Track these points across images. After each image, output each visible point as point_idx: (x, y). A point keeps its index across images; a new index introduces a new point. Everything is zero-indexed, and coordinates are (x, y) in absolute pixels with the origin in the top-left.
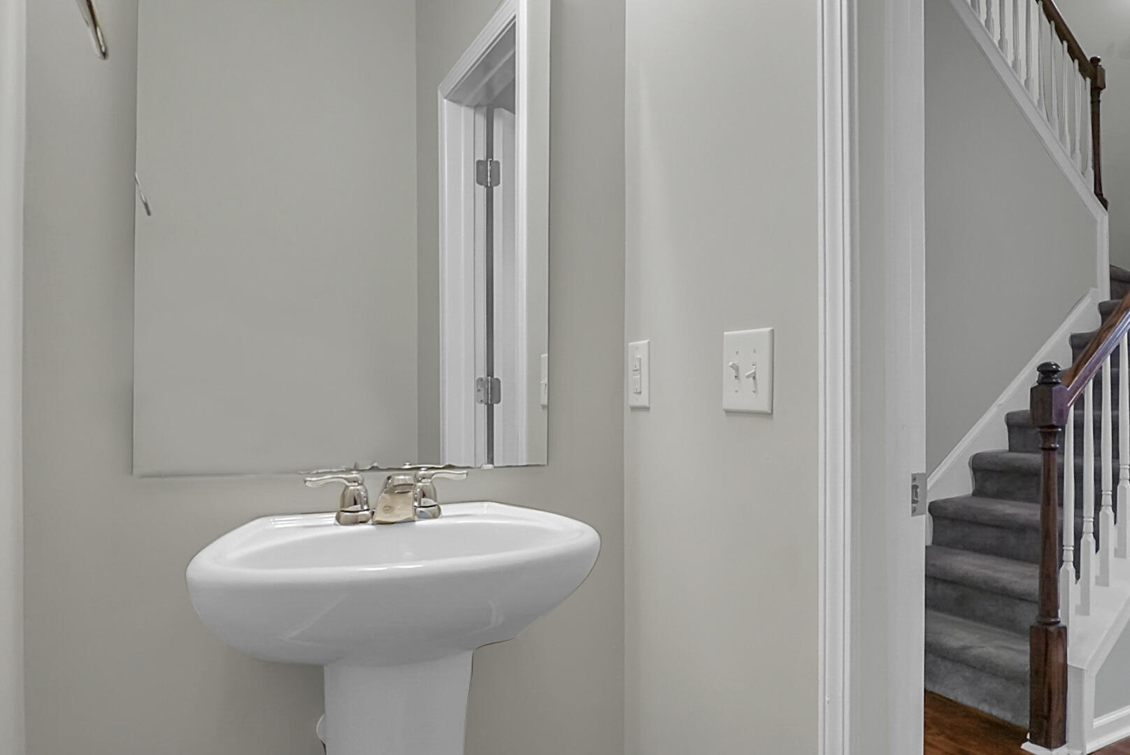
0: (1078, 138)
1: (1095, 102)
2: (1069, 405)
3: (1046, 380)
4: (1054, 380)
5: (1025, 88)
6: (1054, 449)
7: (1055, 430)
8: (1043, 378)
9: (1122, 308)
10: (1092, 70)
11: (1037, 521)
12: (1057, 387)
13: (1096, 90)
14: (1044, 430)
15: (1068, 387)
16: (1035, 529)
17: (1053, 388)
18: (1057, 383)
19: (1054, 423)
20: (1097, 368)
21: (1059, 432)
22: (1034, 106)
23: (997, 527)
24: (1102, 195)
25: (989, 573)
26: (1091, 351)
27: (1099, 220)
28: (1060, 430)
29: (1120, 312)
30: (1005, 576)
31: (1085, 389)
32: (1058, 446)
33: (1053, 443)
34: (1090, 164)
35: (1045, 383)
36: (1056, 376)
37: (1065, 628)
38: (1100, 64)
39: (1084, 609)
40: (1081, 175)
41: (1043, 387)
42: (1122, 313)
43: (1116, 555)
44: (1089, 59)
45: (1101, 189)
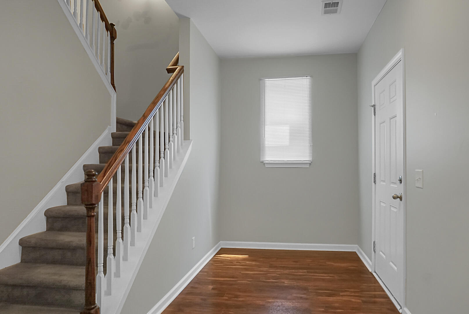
0: (104, 58)
1: (112, 44)
2: (101, 192)
3: (90, 180)
4: (94, 180)
5: (79, 27)
6: (93, 216)
7: (94, 206)
8: (87, 179)
9: (127, 142)
10: (110, 28)
11: (83, 244)
12: (95, 183)
13: (113, 38)
14: (88, 206)
15: (101, 182)
16: (82, 248)
17: (93, 184)
18: (95, 181)
19: (94, 202)
20: (115, 171)
21: (97, 206)
22: (84, 37)
23: (60, 249)
24: (114, 85)
25: (56, 277)
26: (112, 163)
27: (112, 96)
28: (96, 205)
29: (125, 143)
30: (64, 278)
31: (109, 183)
32: (95, 214)
33: (93, 213)
34: (109, 70)
35: (89, 182)
36: (95, 177)
37: (99, 308)
38: (114, 27)
39: (109, 293)
40: (105, 74)
41: (88, 183)
42: (127, 144)
43: (123, 260)
44: (110, 23)
45: (114, 83)
